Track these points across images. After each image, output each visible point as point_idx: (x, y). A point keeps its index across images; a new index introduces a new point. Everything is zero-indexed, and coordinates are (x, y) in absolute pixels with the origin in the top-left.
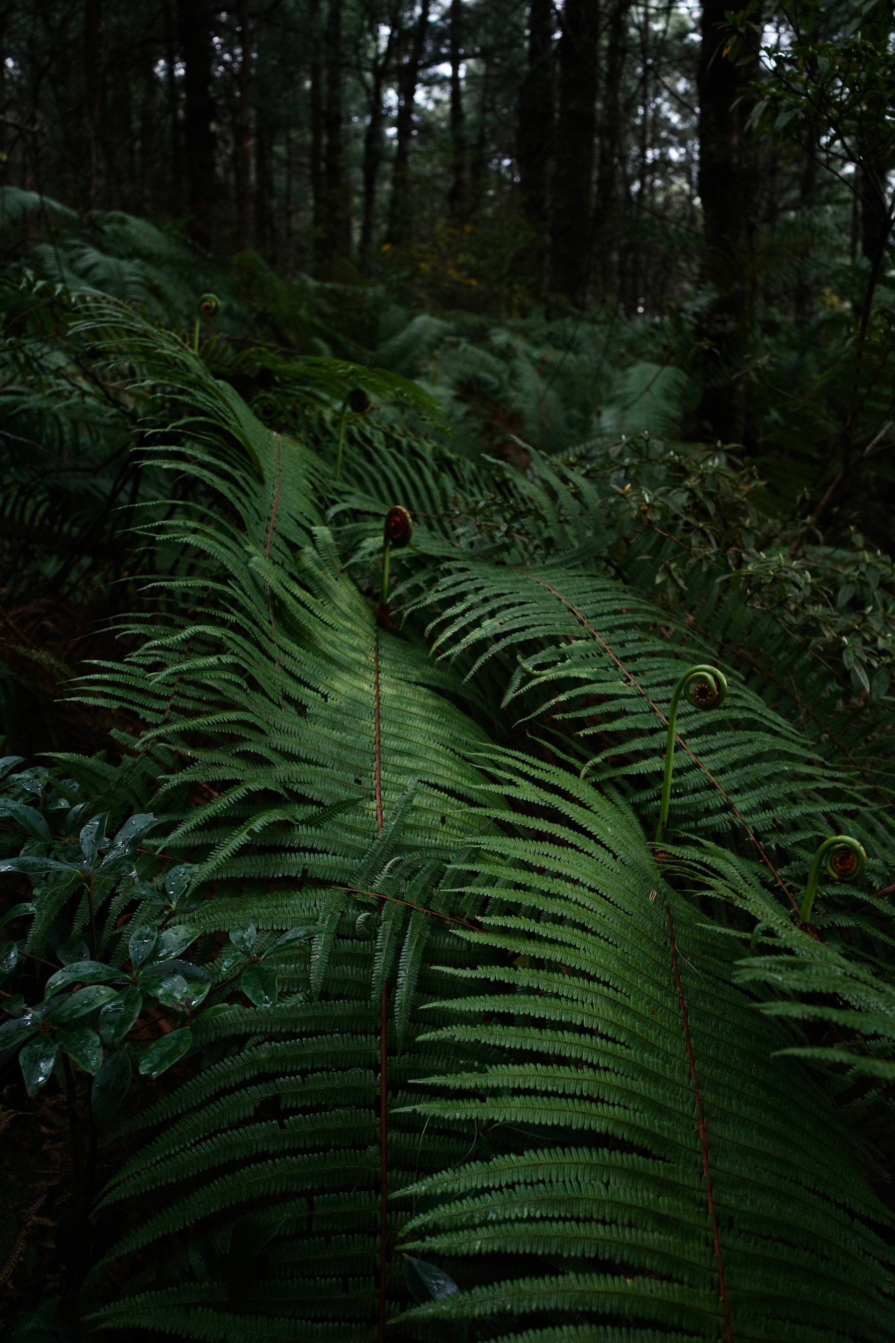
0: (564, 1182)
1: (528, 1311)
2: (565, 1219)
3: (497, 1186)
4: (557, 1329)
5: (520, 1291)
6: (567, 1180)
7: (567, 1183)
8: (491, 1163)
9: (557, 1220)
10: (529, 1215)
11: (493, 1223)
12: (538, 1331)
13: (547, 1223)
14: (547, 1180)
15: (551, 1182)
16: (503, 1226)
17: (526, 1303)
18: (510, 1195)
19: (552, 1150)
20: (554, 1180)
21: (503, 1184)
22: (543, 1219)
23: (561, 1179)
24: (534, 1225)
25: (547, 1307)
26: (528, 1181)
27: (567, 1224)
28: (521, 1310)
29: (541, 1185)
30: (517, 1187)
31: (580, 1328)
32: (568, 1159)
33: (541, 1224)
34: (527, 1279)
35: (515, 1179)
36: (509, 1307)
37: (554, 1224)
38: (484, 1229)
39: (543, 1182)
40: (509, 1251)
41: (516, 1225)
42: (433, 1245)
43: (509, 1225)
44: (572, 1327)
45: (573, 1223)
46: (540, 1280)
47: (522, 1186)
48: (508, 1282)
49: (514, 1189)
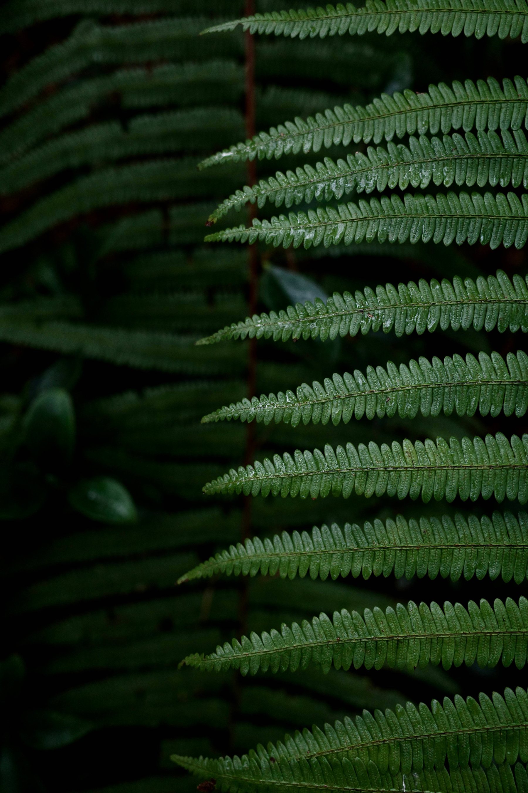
0: (498, 131)
1: (420, 330)
2: (497, 190)
3: (377, 141)
4: (469, 357)
5: (409, 300)
6: (504, 129)
7: (505, 135)
8: (370, 107)
9: (482, 191)
10: (431, 182)
11: (365, 196)
12: (436, 360)
13: (464, 196)
14: (467, 130)
15: (474, 131)
16: (384, 201)
17: (418, 317)
18: (400, 153)
19: (480, 82)
20: (480, 129)
21: (388, 138)
22: (456, 189)
23: (492, 128)
24: (440, 199)
25: (455, 326)
26: (433, 131)
27: (500, 197)
28: (409, 330)
29: (456, 137)
30: (412, 140)
31: (510, 356)
32: (509, 93)
33: (452, 198)
34: (422, 283)
35: (411, 129)
36: (388, 324)
37: (476, 198)
38: (352, 206)
39: (461, 131)
40: (392, 238)
41: (409, 199)
42: (264, 232)
43: (395, 200)
44: (495, 355)
45: (511, 195)
46: (445, 285)
47: (423, 140)
48: (389, 286)
49: (407, 145)
